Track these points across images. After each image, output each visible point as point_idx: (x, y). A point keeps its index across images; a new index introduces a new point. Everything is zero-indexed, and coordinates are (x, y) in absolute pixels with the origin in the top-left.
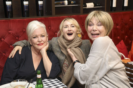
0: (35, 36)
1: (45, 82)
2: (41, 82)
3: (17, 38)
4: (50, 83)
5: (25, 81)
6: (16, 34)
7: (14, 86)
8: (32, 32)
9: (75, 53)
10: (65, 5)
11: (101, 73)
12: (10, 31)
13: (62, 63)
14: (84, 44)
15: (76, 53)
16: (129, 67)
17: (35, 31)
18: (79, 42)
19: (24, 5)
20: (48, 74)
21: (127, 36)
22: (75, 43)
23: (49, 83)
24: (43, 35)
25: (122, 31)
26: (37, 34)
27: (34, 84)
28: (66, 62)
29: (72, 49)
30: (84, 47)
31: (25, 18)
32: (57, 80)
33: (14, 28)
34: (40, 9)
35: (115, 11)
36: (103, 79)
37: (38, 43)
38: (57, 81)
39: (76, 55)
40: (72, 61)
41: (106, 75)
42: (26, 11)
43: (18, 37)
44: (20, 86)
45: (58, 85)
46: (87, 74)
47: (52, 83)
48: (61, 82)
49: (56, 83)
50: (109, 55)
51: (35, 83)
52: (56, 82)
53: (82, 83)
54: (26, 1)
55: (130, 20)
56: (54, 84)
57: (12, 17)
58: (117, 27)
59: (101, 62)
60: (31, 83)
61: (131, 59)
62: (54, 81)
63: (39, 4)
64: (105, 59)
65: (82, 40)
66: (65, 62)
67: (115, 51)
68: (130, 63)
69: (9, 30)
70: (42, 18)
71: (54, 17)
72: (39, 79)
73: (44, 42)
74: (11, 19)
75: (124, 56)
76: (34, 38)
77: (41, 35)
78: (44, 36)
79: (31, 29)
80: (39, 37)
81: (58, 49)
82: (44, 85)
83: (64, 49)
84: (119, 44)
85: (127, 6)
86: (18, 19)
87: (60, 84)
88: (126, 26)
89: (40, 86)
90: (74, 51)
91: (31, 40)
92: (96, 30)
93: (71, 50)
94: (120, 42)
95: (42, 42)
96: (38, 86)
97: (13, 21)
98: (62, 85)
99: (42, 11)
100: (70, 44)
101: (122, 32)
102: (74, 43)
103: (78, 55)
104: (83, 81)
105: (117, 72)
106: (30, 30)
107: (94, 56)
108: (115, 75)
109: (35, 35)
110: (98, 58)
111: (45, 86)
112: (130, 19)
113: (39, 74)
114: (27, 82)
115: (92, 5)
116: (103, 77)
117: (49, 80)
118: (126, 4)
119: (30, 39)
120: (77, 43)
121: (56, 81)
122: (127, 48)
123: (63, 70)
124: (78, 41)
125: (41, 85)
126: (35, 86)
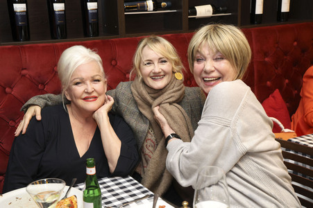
0: (78, 81)
1: (105, 185)
2: (96, 184)
3: (40, 87)
4: (117, 187)
5: (60, 182)
6: (39, 77)
7: (36, 193)
8: (71, 71)
9: (168, 118)
10: (147, 11)
11: (227, 162)
12: (24, 72)
13: (141, 137)
14: (189, 95)
15: (171, 116)
16: (293, 150)
17: (78, 70)
18: (179, 90)
19: (54, 11)
20: (112, 167)
21: (287, 81)
22: (169, 94)
23: (113, 185)
24: (97, 78)
25: (277, 69)
26: (84, 75)
27: (80, 189)
28: (151, 137)
29: (162, 107)
30: (188, 102)
31: (57, 42)
32: (131, 180)
33: (33, 65)
34: (91, 20)
35: (260, 23)
36: (232, 174)
37: (85, 95)
38: (132, 182)
39: (171, 122)
40: (163, 134)
41: (236, 165)
42: (58, 25)
43: (43, 84)
44: (49, 192)
45: (134, 190)
46: (194, 164)
47: (121, 186)
48: (141, 185)
49: (129, 186)
50: (242, 121)
51: (83, 186)
52: (128, 184)
53: (184, 183)
54: (59, 2)
55: (296, 43)
56: (125, 190)
57: (28, 38)
58: (266, 59)
59: (225, 137)
60: (74, 187)
61: (296, 132)
62: (124, 182)
63: (89, 9)
64: (234, 131)
65: (184, 87)
66: (149, 137)
67: (258, 112)
68: (295, 140)
69: (23, 69)
70: (96, 41)
71: (123, 39)
72: (91, 176)
73: (100, 95)
74: (27, 44)
75: (282, 126)
76: (77, 84)
77: (92, 77)
78: (99, 81)
79: (69, 64)
80: (88, 82)
81: (133, 108)
82: (102, 191)
83: (146, 106)
84: (270, 97)
85: (288, 11)
86: (41, 44)
87: (138, 188)
88: (285, 57)
89: (94, 193)
90: (168, 113)
91: (69, 90)
92: (213, 71)
93: (161, 109)
94: (272, 93)
95: (95, 94)
96: (88, 193)
97: (30, 47)
98: (142, 190)
99: (96, 24)
100: (160, 96)
101: (276, 71)
102: (167, 92)
103: (175, 122)
104: (187, 178)
105: (263, 158)
106: (67, 68)
107: (209, 125)
108: (259, 166)
109: (80, 77)
110: (218, 128)
111: (105, 192)
112: (295, 41)
113: (91, 166)
114: (65, 184)
115: (209, 11)
116: (231, 171)
117: (113, 181)
118: (285, 7)
119: (66, 88)
120: (174, 92)
121: (128, 181)
122: (288, 108)
123: (145, 155)
124: (177, 88)
125: (96, 191)
126: (82, 192)
